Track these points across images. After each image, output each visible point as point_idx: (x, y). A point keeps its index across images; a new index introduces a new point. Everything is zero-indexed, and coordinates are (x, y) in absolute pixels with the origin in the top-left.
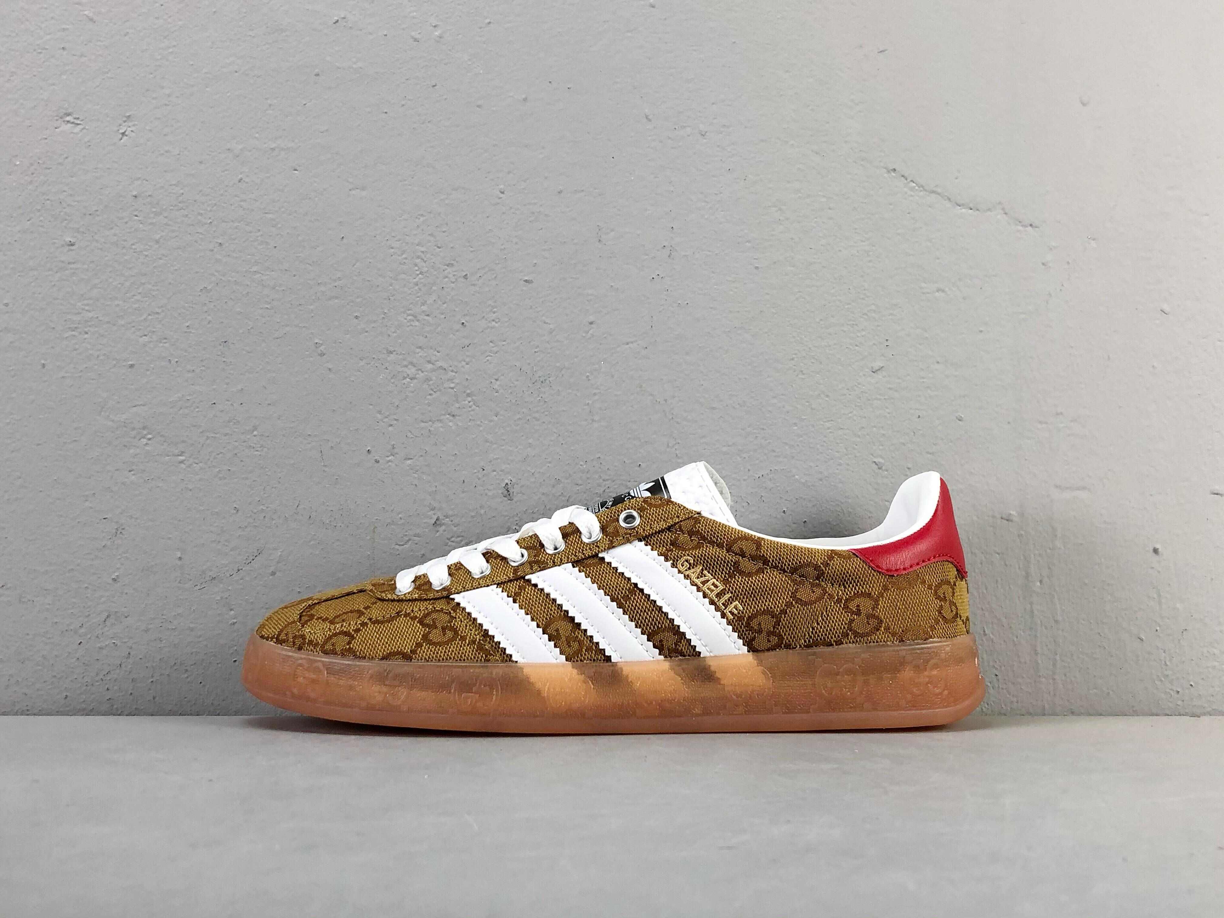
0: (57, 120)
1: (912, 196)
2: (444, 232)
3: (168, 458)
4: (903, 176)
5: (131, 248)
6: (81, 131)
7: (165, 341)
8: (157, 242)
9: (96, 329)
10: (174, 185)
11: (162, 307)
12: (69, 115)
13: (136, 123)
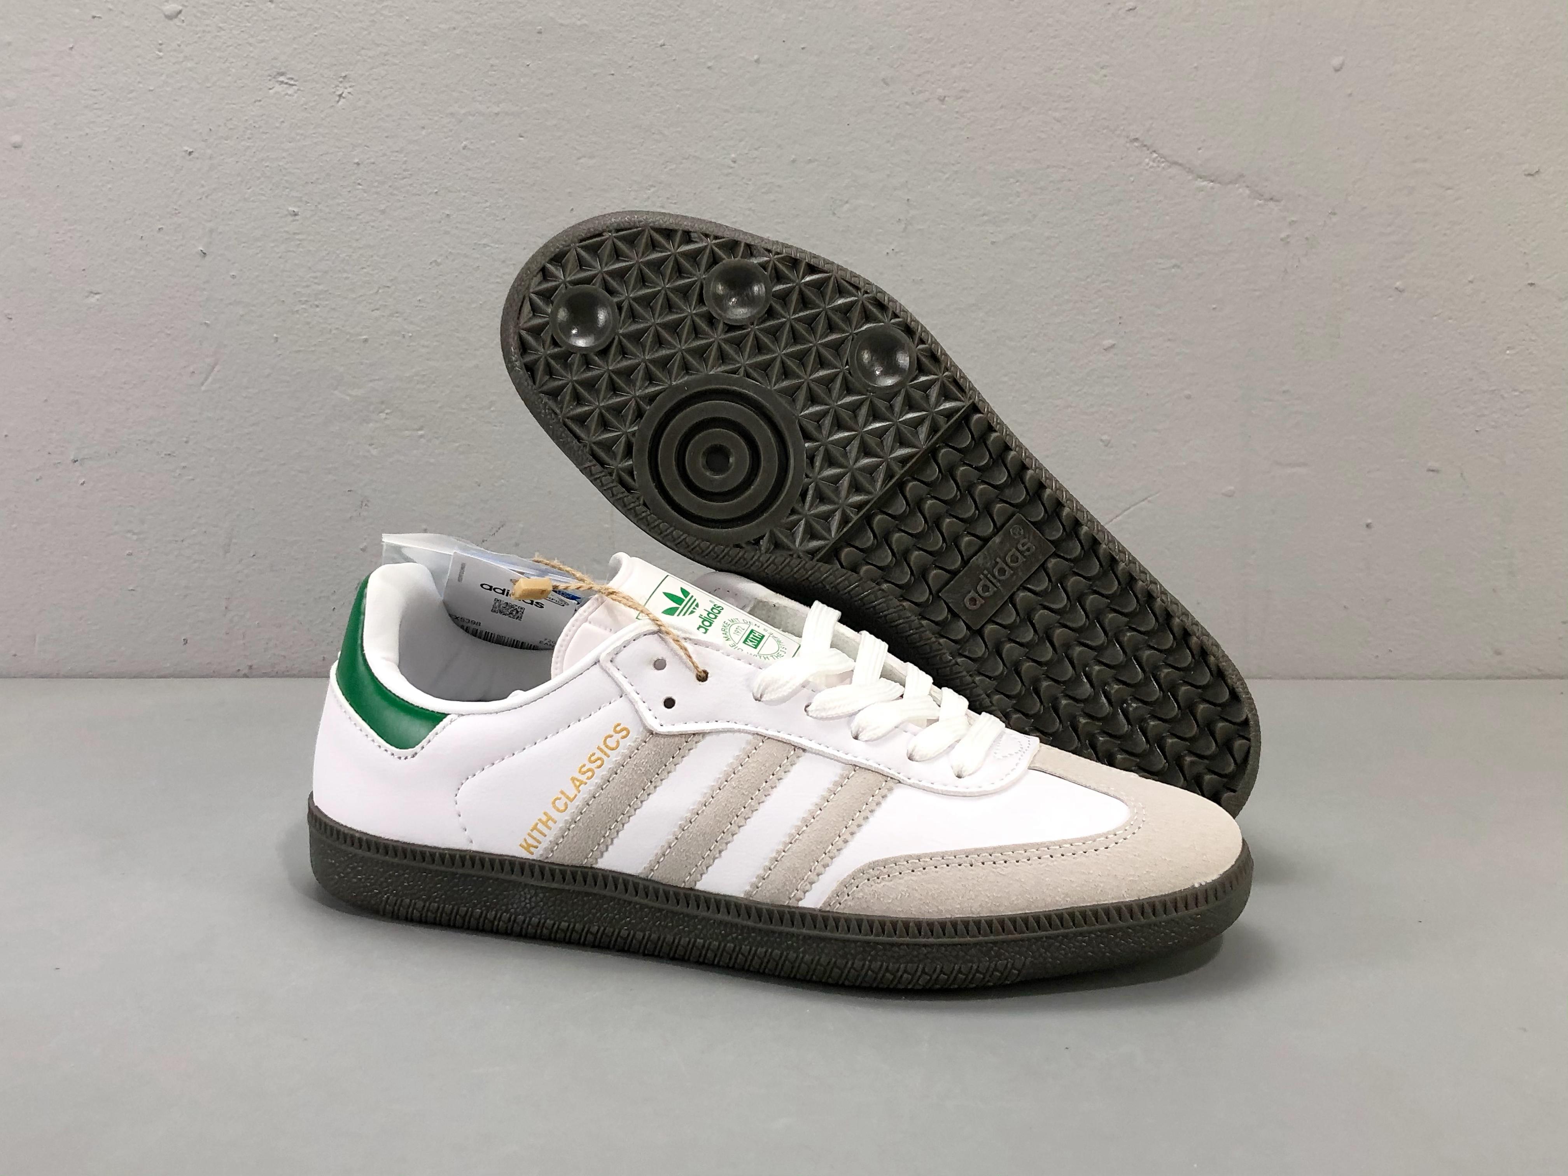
0: (270, 80)
1: (1152, 167)
2: (675, 203)
3: (407, 432)
4: (1145, 146)
5: (356, 219)
6: (295, 92)
7: (397, 315)
8: (383, 212)
9: (327, 303)
10: (397, 152)
11: (392, 280)
12: (282, 74)
13: (353, 84)
